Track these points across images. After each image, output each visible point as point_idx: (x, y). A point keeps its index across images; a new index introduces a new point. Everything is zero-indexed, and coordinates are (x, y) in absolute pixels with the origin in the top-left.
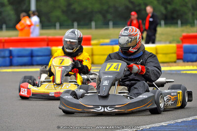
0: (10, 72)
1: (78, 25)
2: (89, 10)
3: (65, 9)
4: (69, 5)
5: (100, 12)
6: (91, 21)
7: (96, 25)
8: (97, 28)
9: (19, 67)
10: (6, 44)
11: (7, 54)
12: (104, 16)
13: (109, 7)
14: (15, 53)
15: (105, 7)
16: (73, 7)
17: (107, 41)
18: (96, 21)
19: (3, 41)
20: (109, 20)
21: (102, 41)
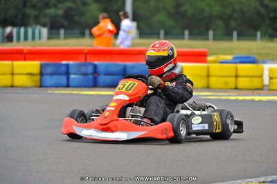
0: (93, 95)
1: (190, 35)
2: (206, 14)
3: (172, 11)
4: (178, 6)
5: (221, 17)
6: (208, 29)
7: (214, 35)
8: (215, 39)
9: (106, 89)
10: (88, 57)
11: (90, 69)
12: (227, 24)
13: (234, 11)
14: (101, 69)
15: (228, 11)
16: (183, 9)
17: (230, 57)
18: (214, 30)
19: (86, 51)
20: (234, 29)
21: (222, 57)
